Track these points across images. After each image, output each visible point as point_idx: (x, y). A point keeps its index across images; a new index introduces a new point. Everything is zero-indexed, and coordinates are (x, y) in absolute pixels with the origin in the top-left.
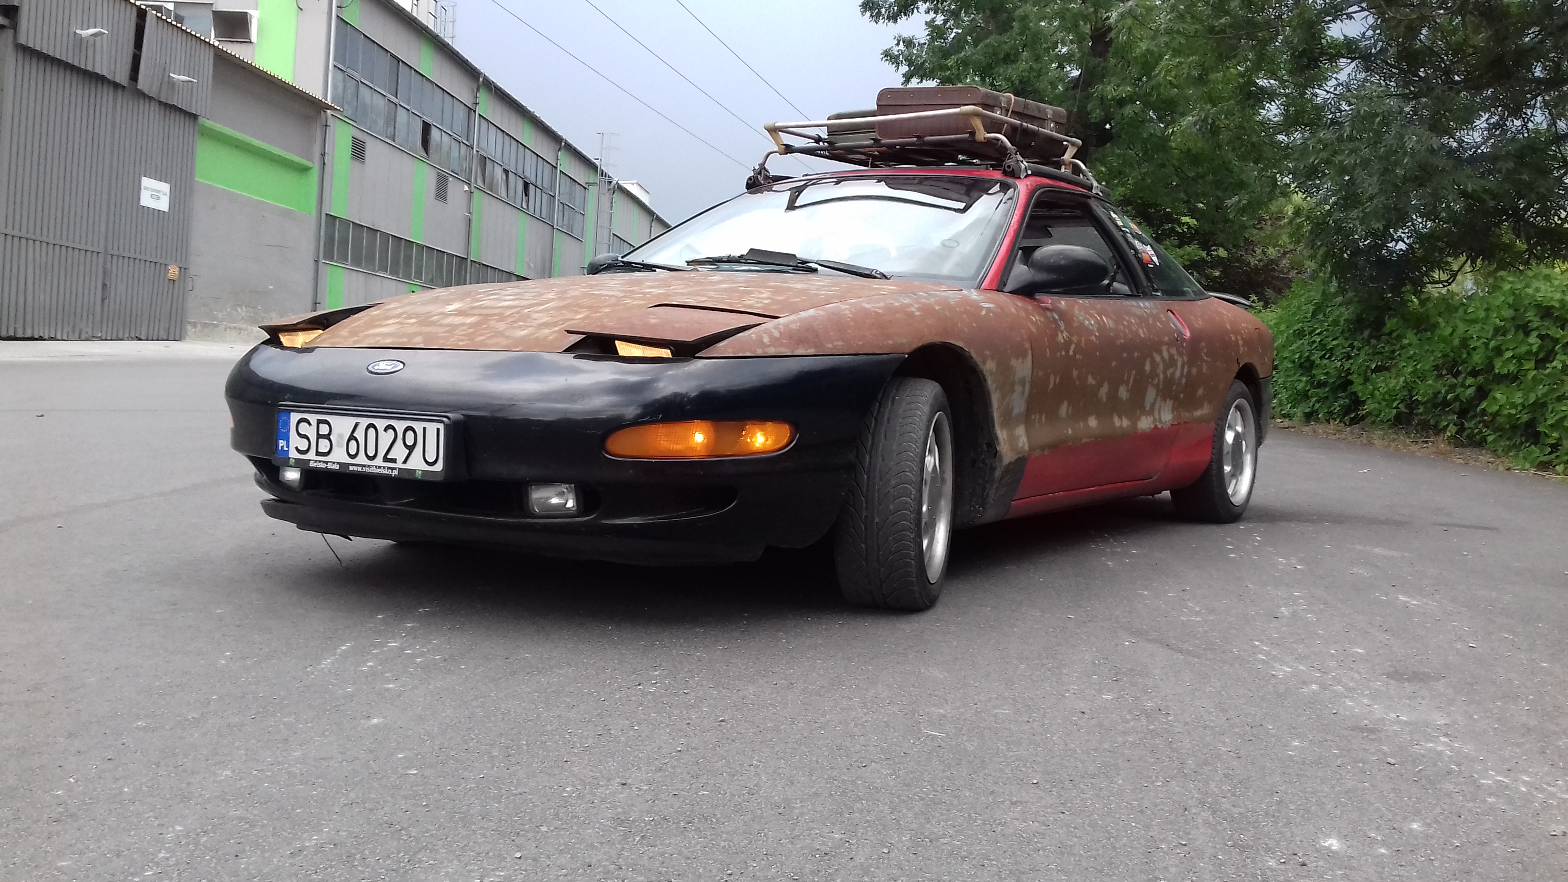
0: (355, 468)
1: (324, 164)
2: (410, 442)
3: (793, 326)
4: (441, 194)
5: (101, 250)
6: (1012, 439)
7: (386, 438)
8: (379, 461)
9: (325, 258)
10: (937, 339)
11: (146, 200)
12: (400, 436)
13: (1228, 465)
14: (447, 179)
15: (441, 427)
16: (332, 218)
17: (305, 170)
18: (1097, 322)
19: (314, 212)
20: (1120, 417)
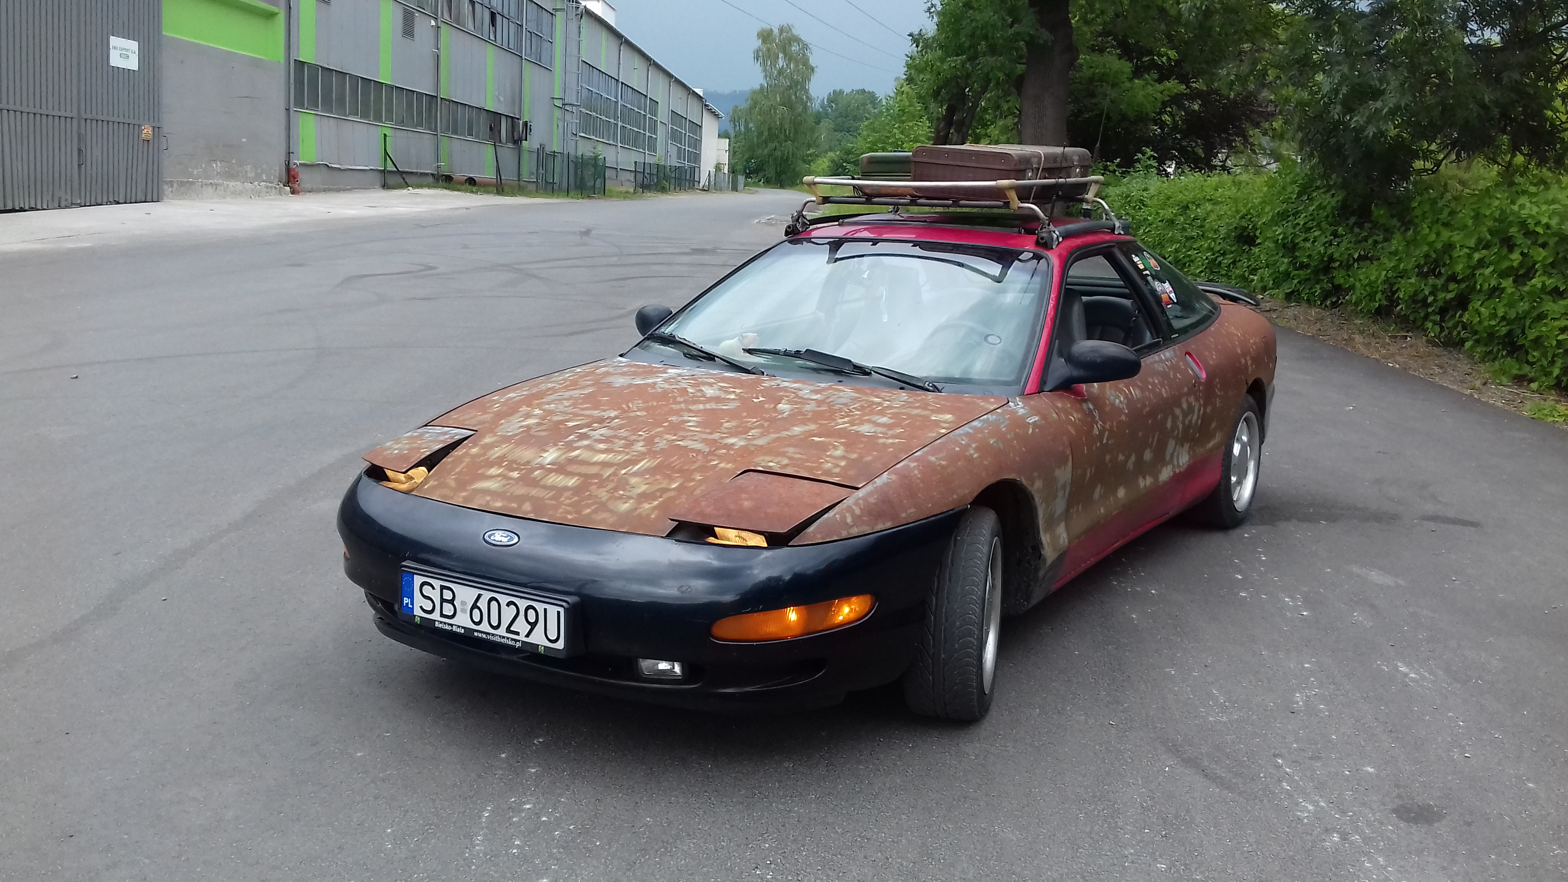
0: (480, 635)
1: (290, 8)
2: (532, 619)
3: (872, 500)
4: (408, 31)
5: (75, 116)
6: (1055, 538)
7: (508, 613)
8: (502, 631)
9: (296, 105)
10: (993, 480)
11: (116, 60)
12: (522, 612)
13: (1234, 476)
14: (412, 14)
15: (562, 610)
16: (300, 64)
17: (271, 15)
18: (1126, 397)
19: (282, 60)
20: (1144, 478)
